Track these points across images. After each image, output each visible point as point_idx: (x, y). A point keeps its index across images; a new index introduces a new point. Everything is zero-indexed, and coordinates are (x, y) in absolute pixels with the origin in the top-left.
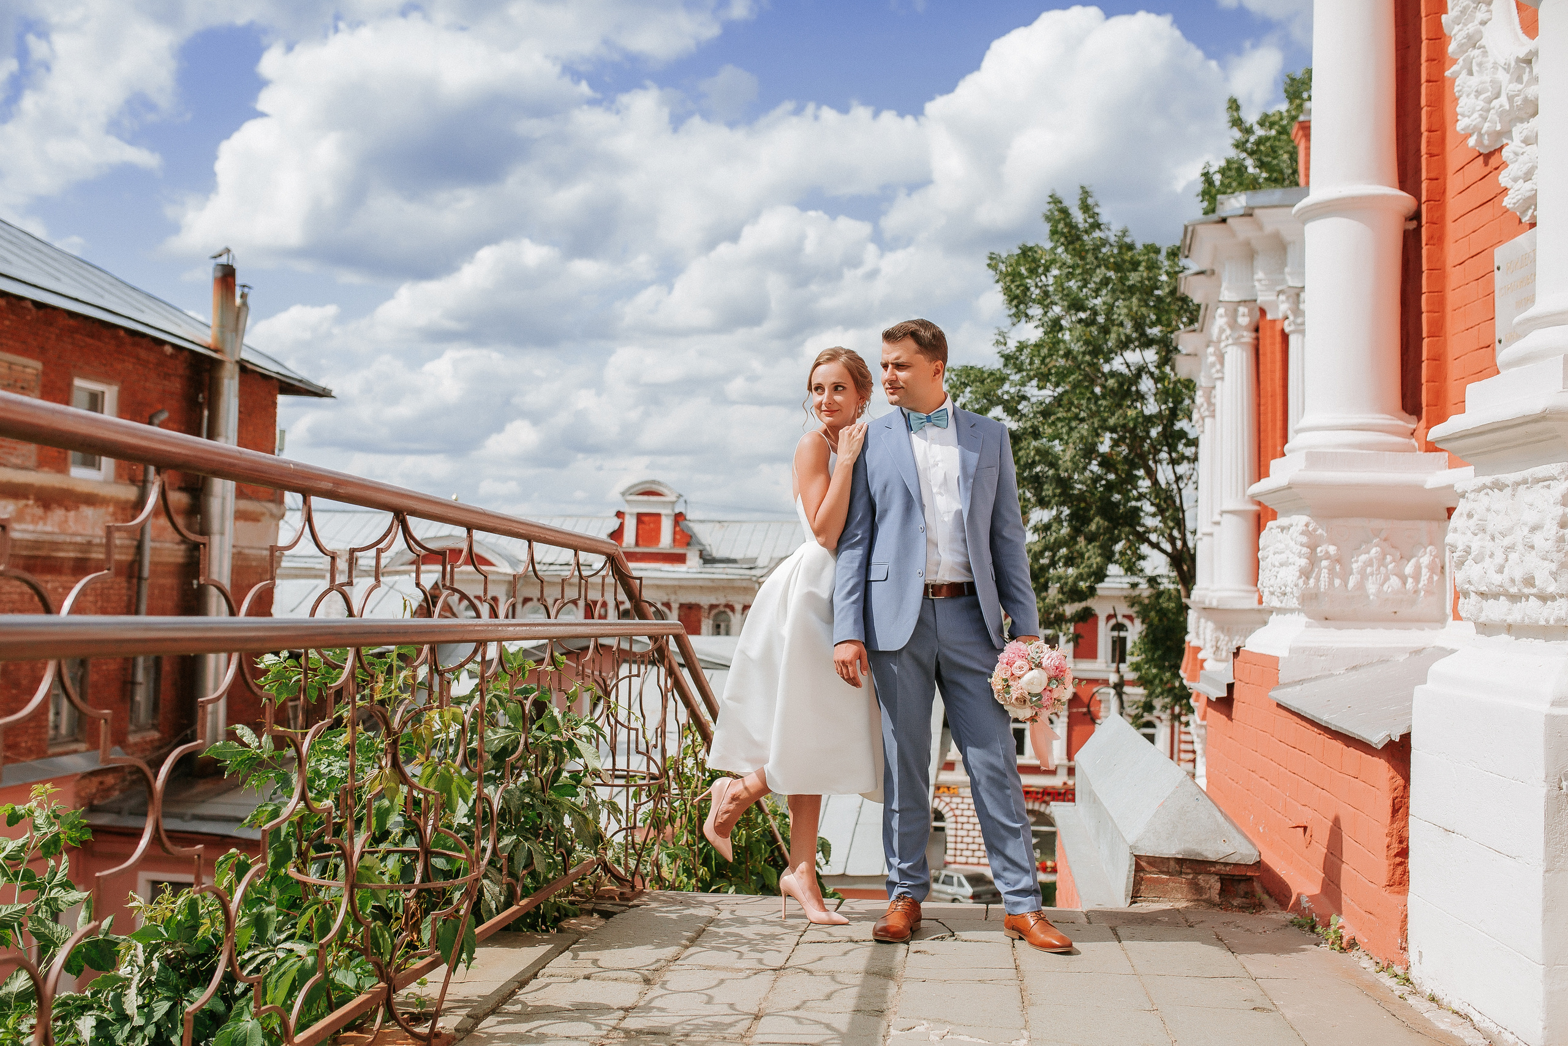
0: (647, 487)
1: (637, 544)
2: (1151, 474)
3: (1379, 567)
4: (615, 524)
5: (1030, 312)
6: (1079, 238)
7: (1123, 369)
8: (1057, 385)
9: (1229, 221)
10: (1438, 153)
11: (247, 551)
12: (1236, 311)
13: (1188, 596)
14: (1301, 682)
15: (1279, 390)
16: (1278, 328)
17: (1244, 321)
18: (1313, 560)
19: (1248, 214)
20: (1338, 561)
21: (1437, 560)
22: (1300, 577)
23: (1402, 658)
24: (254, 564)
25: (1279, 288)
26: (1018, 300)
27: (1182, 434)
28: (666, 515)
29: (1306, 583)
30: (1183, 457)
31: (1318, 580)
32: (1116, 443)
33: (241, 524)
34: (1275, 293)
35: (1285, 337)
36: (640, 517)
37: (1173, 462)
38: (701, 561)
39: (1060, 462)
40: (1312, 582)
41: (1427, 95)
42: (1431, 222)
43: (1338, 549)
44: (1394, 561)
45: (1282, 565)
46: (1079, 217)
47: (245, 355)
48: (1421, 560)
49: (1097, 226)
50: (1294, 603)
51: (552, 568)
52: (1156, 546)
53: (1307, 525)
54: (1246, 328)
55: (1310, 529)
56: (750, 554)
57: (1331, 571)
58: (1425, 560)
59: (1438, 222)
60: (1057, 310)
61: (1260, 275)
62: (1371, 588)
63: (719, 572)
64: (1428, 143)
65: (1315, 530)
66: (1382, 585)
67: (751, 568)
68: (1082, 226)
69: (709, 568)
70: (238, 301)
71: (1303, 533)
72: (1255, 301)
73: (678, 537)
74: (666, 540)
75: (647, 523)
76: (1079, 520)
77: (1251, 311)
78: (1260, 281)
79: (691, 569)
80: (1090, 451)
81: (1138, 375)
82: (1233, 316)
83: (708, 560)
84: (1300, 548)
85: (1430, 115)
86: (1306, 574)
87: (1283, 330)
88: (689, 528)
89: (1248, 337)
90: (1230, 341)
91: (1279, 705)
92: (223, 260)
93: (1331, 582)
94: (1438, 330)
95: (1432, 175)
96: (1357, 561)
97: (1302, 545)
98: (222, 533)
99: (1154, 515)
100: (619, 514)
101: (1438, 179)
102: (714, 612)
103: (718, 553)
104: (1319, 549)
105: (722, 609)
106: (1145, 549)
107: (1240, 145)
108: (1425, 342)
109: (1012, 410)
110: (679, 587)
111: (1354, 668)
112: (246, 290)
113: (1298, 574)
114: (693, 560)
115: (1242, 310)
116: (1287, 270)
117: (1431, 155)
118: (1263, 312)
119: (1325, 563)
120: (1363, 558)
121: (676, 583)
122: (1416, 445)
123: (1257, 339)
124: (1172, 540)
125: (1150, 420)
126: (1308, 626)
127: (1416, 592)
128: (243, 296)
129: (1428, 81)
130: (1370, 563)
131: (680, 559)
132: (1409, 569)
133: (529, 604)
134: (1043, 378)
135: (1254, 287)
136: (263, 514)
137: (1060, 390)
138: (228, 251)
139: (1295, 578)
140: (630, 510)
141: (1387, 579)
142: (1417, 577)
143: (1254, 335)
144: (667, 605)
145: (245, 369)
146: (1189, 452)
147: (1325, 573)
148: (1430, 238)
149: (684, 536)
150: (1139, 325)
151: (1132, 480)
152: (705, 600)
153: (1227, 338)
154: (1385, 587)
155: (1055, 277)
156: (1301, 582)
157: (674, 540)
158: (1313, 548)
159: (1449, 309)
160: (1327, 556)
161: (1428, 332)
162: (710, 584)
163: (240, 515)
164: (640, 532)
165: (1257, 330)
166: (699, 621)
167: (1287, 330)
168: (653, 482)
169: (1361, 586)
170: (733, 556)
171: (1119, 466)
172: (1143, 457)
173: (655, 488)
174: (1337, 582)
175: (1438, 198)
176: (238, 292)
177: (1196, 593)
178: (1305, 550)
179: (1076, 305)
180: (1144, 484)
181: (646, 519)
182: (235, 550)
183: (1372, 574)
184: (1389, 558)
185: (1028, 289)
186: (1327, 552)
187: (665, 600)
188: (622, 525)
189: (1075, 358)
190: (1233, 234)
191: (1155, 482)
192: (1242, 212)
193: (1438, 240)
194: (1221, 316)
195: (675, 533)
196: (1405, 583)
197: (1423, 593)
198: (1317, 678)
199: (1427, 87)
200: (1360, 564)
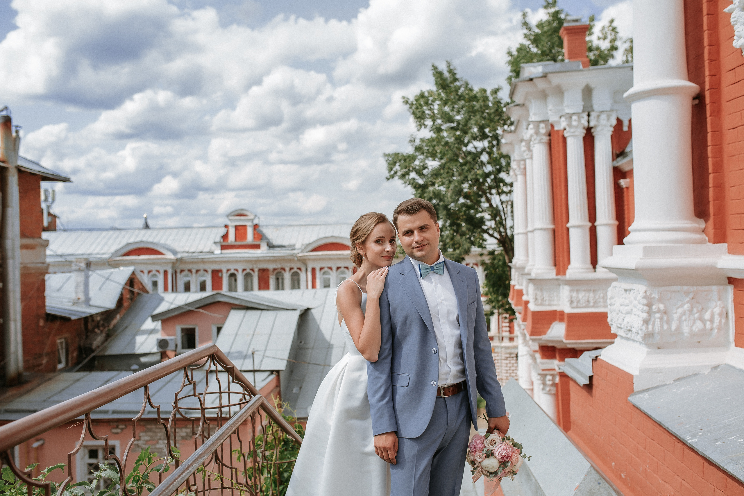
0: (239, 212)
1: (236, 240)
2: (488, 200)
3: (689, 316)
4: (223, 231)
5: (426, 123)
6: (448, 86)
7: (473, 150)
8: (441, 158)
9: (534, 80)
10: (715, 59)
11: (29, 265)
12: (538, 126)
13: (511, 261)
14: (647, 390)
15: (562, 166)
16: (561, 134)
17: (543, 131)
18: (650, 313)
19: (545, 76)
20: (665, 313)
21: (724, 310)
22: (643, 325)
23: (706, 372)
24: (33, 271)
25: (561, 114)
26: (420, 117)
27: (502, 181)
28: (250, 226)
29: (647, 328)
30: (503, 192)
31: (654, 325)
32: (470, 187)
33: (25, 251)
34: (558, 116)
35: (565, 139)
36: (236, 227)
37: (499, 194)
38: (268, 247)
39: (446, 198)
40: (650, 327)
41: (708, 23)
42: (712, 102)
43: (665, 306)
44: (698, 311)
45: (627, 313)
46: (447, 74)
47: (20, 163)
48: (714, 310)
49: (456, 80)
50: (639, 338)
51: (194, 254)
52: (492, 236)
53: (646, 292)
54: (544, 134)
55: (648, 294)
56: (292, 242)
57: (661, 319)
58: (717, 310)
59: (717, 102)
60: (439, 121)
61: (550, 107)
62: (686, 329)
63: (277, 253)
64: (710, 53)
65: (650, 295)
66: (692, 327)
67: (292, 250)
68: (449, 80)
69: (272, 251)
70: (14, 134)
71: (644, 298)
72: (548, 121)
73: (256, 236)
74: (250, 237)
75: (240, 230)
76: (455, 225)
77: (546, 125)
78: (550, 110)
79: (263, 252)
80: (459, 192)
81: (481, 153)
82: (537, 128)
83: (271, 246)
84: (642, 306)
85: (710, 35)
86: (646, 322)
87: (563, 136)
88: (261, 231)
89: (546, 139)
90: (537, 141)
91: (634, 406)
92: (4, 113)
93: (662, 327)
94: (719, 169)
95: (712, 73)
96: (676, 313)
97: (643, 305)
98: (13, 258)
99: (491, 220)
100: (226, 226)
101: (716, 75)
102: (276, 272)
103: (275, 242)
104: (654, 307)
105: (279, 270)
106: (486, 236)
107: (526, 36)
108: (711, 177)
109: (420, 173)
110: (257, 261)
111: (679, 379)
112: (18, 128)
113: (642, 323)
114: (264, 247)
115: (542, 125)
116: (565, 104)
117: (711, 60)
118: (552, 126)
119: (658, 315)
120: (680, 311)
121: (256, 259)
122: (707, 238)
123: (550, 140)
124: (500, 233)
125: (488, 175)
126: (648, 353)
127: (712, 329)
128: (17, 132)
129: (708, 14)
130: (684, 314)
131: (257, 247)
132: (707, 316)
133: (183, 273)
134: (433, 156)
135: (547, 113)
136: (37, 245)
137: (443, 161)
138: (6, 108)
139: (640, 325)
140: (232, 224)
141: (694, 323)
142: (712, 320)
143: (548, 138)
144: (252, 270)
145: (20, 171)
146: (506, 189)
147: (658, 322)
148: (712, 112)
149: (259, 236)
150: (481, 128)
151: (479, 202)
152: (270, 266)
153: (535, 140)
154: (694, 328)
155: (438, 105)
156: (644, 328)
157: (254, 238)
158: (649, 305)
159: (725, 155)
160: (659, 311)
161: (714, 169)
162: (272, 258)
163: (24, 247)
164: (237, 235)
165: (550, 135)
166: (268, 277)
167: (566, 135)
168: (242, 210)
169: (679, 328)
170: (284, 244)
171: (473, 198)
172: (484, 192)
173: (243, 212)
174: (665, 327)
175: (716, 87)
176: (14, 129)
177: (514, 261)
178: (646, 308)
179: (450, 120)
180: (485, 205)
181: (239, 228)
182: (22, 266)
183: (685, 320)
184: (695, 310)
185: (424, 112)
186: (659, 309)
187: (251, 267)
188: (227, 232)
189: (450, 147)
190: (536, 86)
191: (491, 205)
192: (541, 75)
193: (717, 113)
194: (531, 129)
195: (254, 234)
196: (705, 325)
197: (716, 331)
198: (656, 387)
199: (708, 18)
200: (678, 314)
